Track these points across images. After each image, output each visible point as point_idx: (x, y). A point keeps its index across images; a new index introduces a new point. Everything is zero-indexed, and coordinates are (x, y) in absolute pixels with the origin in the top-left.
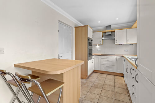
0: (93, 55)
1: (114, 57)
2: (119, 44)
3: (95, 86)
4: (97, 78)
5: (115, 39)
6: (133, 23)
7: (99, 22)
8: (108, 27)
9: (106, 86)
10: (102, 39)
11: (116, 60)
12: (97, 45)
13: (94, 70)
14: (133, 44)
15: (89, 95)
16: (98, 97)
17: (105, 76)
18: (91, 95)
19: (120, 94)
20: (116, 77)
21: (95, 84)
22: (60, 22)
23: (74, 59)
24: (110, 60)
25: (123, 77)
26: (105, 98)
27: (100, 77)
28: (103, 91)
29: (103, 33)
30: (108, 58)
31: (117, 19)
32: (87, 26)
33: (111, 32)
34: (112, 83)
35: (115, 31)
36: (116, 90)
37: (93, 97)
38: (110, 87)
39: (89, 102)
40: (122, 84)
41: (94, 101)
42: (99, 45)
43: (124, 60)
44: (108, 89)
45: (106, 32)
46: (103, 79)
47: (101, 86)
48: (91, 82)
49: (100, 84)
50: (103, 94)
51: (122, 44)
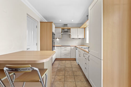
0: (55, 46)
1: (69, 48)
2: (73, 38)
3: (60, 70)
4: (59, 64)
5: (70, 34)
6: (81, 25)
7: (60, 21)
8: (66, 25)
9: (67, 69)
10: (62, 34)
11: (71, 49)
12: (57, 38)
13: (56, 59)
14: (80, 38)
15: (57, 77)
16: (63, 77)
17: (64, 62)
18: (58, 77)
19: (76, 71)
20: (71, 61)
21: (58, 69)
22: (28, 16)
23: (39, 50)
24: (68, 50)
25: (76, 60)
26: (68, 76)
27: (61, 63)
28: (66, 72)
29: (62, 29)
30: (66, 48)
31: (73, 21)
32: (52, 22)
33: (68, 29)
34: (70, 66)
35: (70, 29)
36: (74, 69)
37: (60, 78)
38: (70, 68)
39: (58, 82)
40: (76, 65)
41: (62, 80)
42: (58, 38)
43: (77, 49)
44: (68, 70)
45: (64, 29)
46: (63, 64)
47: (64, 69)
48: (55, 68)
49: (62, 68)
50: (66, 74)
51: (74, 38)
